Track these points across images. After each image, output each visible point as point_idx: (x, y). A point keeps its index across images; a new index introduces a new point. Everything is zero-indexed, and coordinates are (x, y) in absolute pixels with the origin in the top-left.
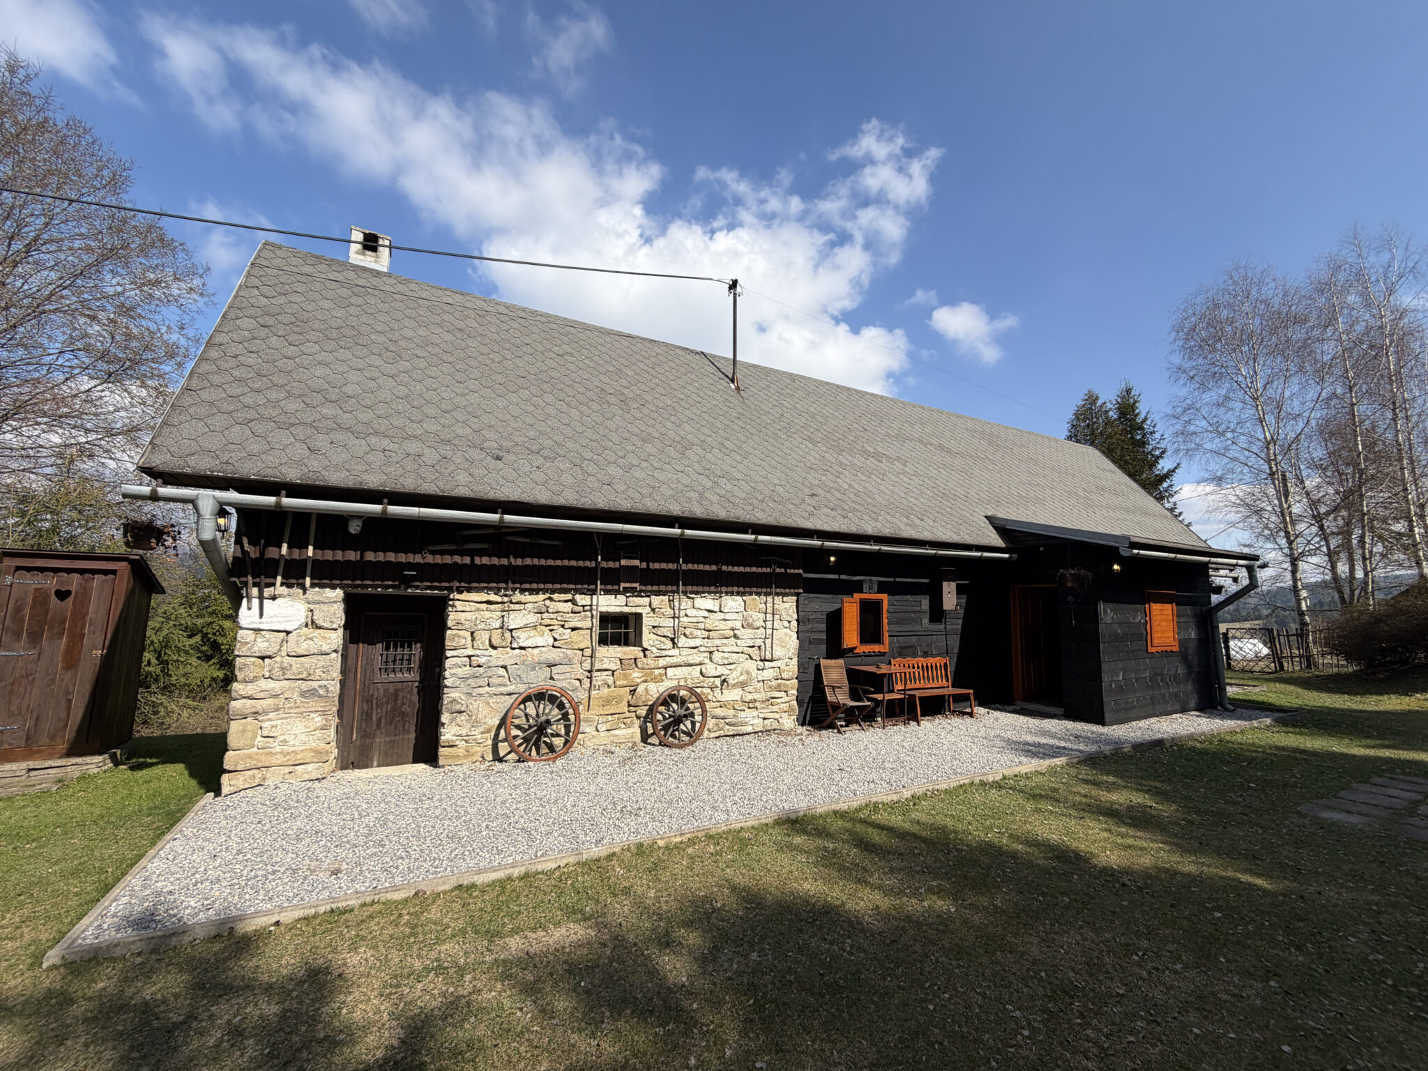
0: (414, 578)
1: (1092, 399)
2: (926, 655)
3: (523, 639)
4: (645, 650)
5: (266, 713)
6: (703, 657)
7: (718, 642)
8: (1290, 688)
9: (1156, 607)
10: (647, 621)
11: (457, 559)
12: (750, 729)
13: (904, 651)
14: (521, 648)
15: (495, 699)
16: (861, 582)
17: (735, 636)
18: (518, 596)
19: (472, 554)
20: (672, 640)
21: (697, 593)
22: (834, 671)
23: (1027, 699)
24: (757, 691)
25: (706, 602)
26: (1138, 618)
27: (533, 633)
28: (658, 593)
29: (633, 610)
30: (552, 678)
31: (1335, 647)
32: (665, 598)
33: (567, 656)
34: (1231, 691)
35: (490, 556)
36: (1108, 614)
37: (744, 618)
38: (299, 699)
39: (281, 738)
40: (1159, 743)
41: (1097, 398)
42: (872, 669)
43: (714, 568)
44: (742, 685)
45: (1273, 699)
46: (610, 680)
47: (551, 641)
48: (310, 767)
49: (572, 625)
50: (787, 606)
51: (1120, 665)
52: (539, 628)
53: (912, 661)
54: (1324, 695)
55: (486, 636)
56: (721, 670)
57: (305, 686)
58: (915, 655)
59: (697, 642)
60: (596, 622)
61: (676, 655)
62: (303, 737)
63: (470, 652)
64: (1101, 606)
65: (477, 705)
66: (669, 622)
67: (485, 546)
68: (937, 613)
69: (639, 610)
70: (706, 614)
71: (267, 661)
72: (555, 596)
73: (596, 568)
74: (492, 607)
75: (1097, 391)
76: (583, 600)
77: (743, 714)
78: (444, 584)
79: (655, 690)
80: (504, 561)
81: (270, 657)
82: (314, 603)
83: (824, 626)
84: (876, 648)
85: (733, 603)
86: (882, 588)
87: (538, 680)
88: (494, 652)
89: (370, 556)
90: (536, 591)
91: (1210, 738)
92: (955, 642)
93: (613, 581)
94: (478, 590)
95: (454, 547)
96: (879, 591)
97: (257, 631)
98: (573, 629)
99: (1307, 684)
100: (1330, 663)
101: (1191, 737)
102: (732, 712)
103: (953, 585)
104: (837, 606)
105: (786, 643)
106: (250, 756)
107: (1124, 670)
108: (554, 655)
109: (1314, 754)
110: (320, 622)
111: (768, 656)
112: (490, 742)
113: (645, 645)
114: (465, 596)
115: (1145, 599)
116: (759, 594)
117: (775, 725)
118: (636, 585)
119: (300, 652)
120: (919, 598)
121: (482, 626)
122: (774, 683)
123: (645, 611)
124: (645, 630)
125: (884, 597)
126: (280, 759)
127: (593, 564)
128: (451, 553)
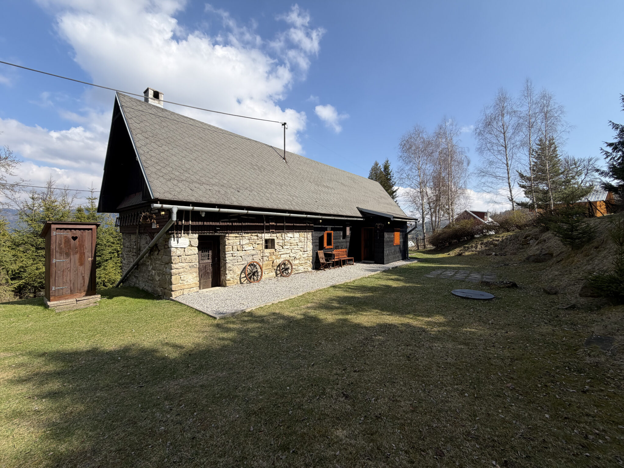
0: (218, 230)
1: (376, 164)
2: (341, 248)
3: (246, 247)
4: (276, 250)
5: (181, 273)
6: (289, 251)
7: (293, 247)
8: (421, 254)
9: (396, 233)
10: (276, 241)
11: (228, 224)
12: (301, 271)
13: (337, 247)
14: (245, 250)
15: (239, 266)
16: (327, 228)
17: (297, 245)
18: (244, 235)
19: (232, 222)
20: (282, 246)
21: (288, 232)
22: (321, 254)
23: (365, 259)
24: (303, 261)
25: (290, 235)
26: (392, 236)
27: (248, 246)
28: (278, 233)
29: (272, 238)
30: (253, 259)
31: (431, 243)
32: (280, 234)
33: (257, 253)
34: (409, 255)
35: (237, 222)
36: (386, 235)
37: (299, 239)
38: (189, 269)
39: (186, 280)
40: (396, 267)
41: (378, 164)
42: (330, 253)
43: (292, 224)
44: (299, 259)
45: (417, 256)
46: (267, 259)
47: (253, 248)
48: (194, 288)
49: (258, 243)
50: (310, 235)
51: (388, 249)
52: (249, 244)
53: (338, 250)
54: (427, 255)
55: (236, 247)
56: (294, 255)
57: (191, 264)
58: (339, 249)
59: (288, 247)
60: (264, 242)
61: (283, 251)
62: (192, 280)
63: (232, 252)
64: (385, 233)
65: (235, 268)
66: (281, 241)
67: (236, 219)
68: (344, 236)
69: (274, 238)
70: (290, 238)
71: (180, 257)
72: (253, 234)
73: (263, 226)
74: (237, 238)
75: (378, 162)
76: (260, 235)
77: (299, 267)
78: (226, 232)
79: (279, 261)
80: (240, 224)
81: (181, 256)
82: (191, 239)
83: (318, 241)
84: (330, 247)
85: (297, 235)
86: (332, 229)
87: (250, 260)
88: (238, 252)
89: (205, 223)
90: (247, 233)
91: (406, 265)
92: (348, 244)
93: (268, 229)
94: (233, 233)
95: (227, 220)
96: (331, 230)
97: (176, 248)
98: (258, 244)
99: (424, 252)
100: (430, 247)
101: (402, 265)
102: (297, 267)
103: (349, 228)
104: (321, 235)
105: (310, 247)
106: (179, 286)
107: (389, 250)
108: (254, 252)
109: (426, 267)
110: (193, 245)
111: (306, 250)
112: (239, 279)
113: (276, 248)
114: (230, 235)
115: (393, 231)
116: (303, 232)
117: (307, 270)
118: (274, 230)
119: (189, 254)
120: (340, 232)
121: (235, 244)
122: (307, 258)
123: (275, 238)
124: (276, 244)
125: (332, 232)
126: (187, 287)
127: (263, 224)
128: (227, 222)
